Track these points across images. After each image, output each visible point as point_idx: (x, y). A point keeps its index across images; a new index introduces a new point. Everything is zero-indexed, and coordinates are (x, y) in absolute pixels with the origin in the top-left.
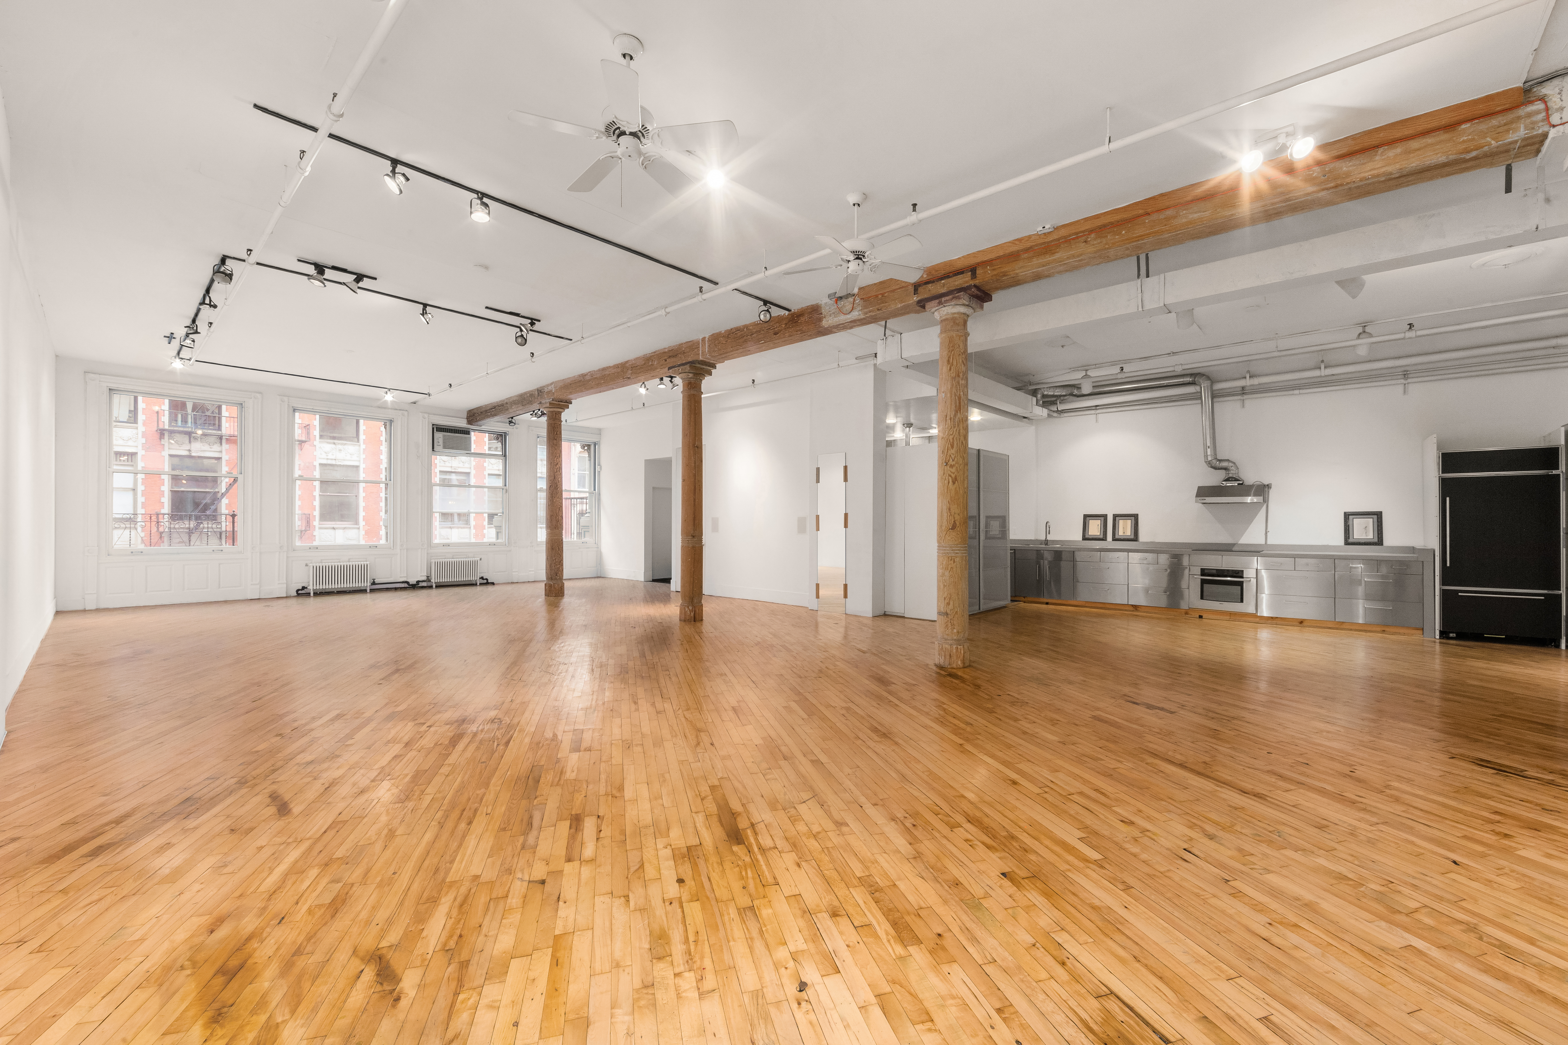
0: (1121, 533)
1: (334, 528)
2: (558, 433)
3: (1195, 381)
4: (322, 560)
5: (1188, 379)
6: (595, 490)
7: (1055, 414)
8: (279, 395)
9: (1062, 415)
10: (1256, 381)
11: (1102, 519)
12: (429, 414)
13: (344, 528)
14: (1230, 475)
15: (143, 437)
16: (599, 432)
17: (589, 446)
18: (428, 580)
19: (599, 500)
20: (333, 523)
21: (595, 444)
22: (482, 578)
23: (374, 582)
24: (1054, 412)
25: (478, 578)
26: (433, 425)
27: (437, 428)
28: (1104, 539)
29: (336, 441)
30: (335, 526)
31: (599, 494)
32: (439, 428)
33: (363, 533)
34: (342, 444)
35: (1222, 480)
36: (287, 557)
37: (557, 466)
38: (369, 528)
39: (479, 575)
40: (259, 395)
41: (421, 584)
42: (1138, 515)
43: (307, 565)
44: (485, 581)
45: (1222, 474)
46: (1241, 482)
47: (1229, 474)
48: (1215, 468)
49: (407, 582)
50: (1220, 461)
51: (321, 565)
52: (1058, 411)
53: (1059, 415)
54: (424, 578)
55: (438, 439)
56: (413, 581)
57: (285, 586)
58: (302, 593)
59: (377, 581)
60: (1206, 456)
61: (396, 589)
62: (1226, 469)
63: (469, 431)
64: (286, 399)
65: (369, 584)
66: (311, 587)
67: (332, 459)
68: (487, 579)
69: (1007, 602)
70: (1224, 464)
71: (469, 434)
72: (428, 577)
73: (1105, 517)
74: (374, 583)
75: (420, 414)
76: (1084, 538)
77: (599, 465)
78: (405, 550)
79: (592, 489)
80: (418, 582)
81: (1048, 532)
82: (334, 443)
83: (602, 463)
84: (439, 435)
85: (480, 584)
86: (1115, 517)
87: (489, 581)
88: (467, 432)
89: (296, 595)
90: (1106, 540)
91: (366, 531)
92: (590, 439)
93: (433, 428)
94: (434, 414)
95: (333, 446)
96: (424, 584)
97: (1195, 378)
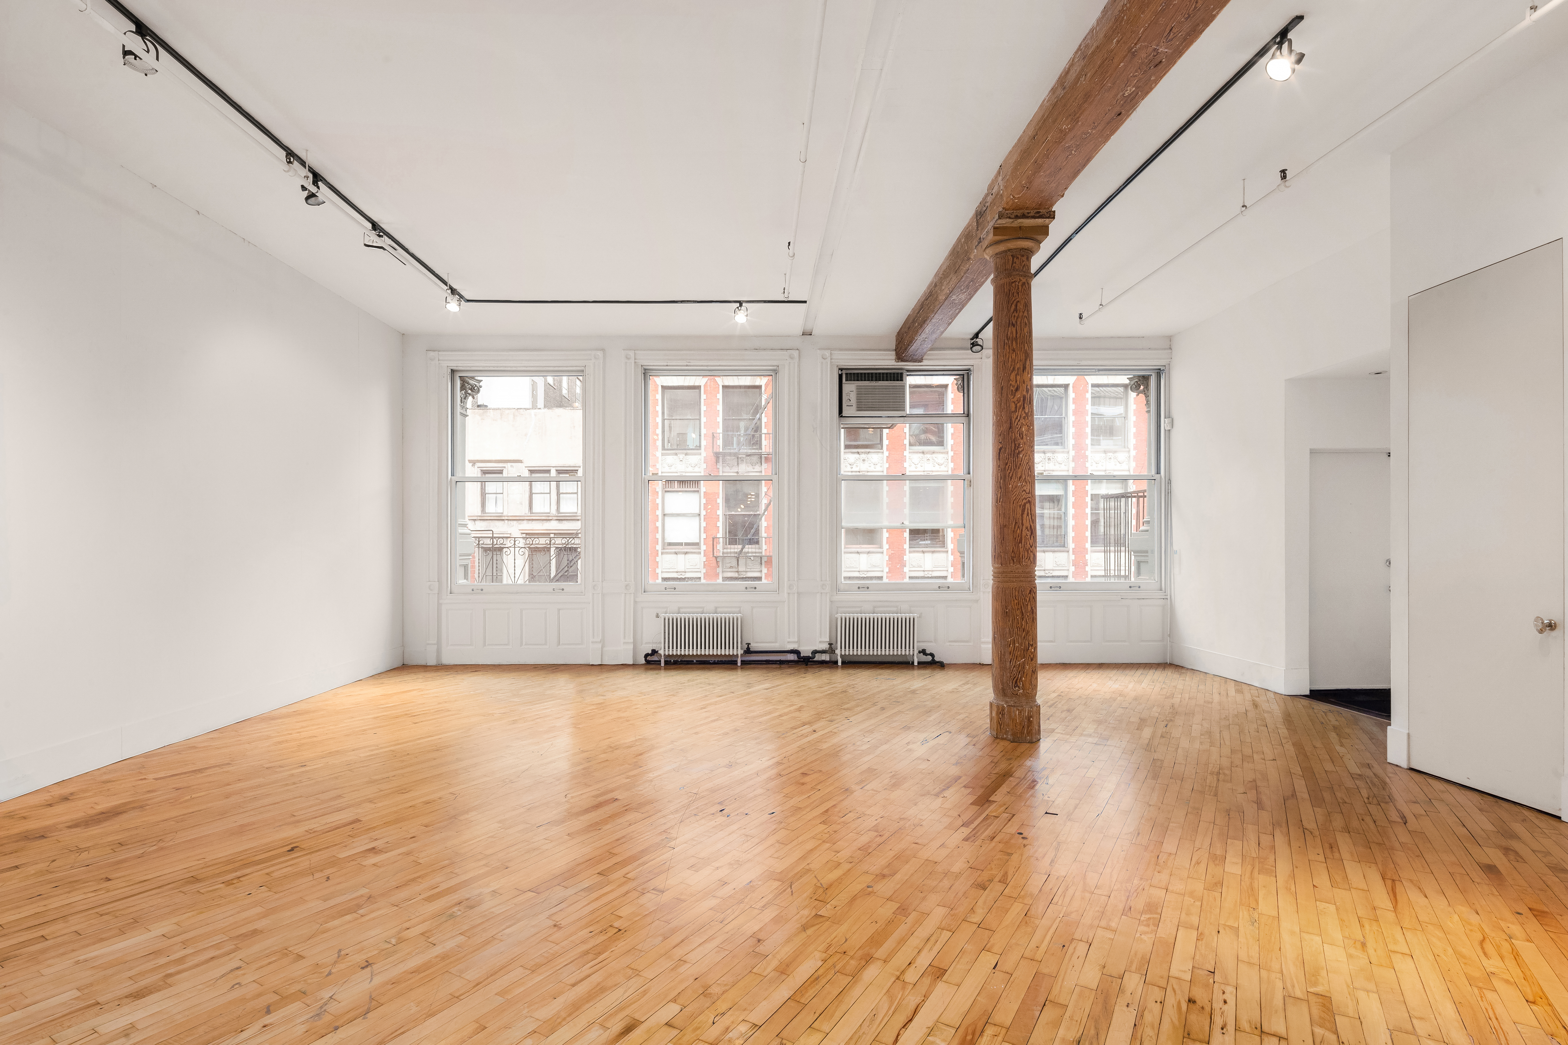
1: (858, 553)
2: (1020, 306)
4: (679, 608)
6: (1158, 472)
8: (624, 350)
12: (831, 350)
13: (869, 552)
15: (704, 463)
16: (1168, 342)
17: (1145, 379)
18: (831, 650)
19: (1169, 493)
20: (858, 546)
21: (1159, 373)
22: (923, 652)
23: (748, 648)
25: (916, 652)
26: (841, 369)
27: (847, 374)
29: (859, 450)
30: (859, 550)
31: (1169, 482)
32: (847, 375)
33: (887, 558)
34: (865, 453)
36: (635, 602)
37: (1018, 395)
38: (893, 552)
39: (918, 646)
40: (600, 354)
41: (818, 657)
43: (657, 616)
44: (929, 658)
49: (796, 652)
51: (679, 616)
54: (825, 646)
55: (848, 394)
56: (806, 650)
57: (631, 647)
58: (652, 662)
59: (754, 647)
61: (781, 662)
63: (902, 374)
64: (631, 354)
65: (740, 652)
66: (661, 652)
67: (856, 472)
68: (932, 655)
71: (902, 380)
72: (830, 644)
74: (748, 651)
75: (818, 351)
77: (1169, 416)
78: (796, 594)
79: (1153, 471)
80: (815, 652)
82: (858, 453)
83: (1175, 413)
84: (850, 388)
85: (919, 663)
87: (937, 659)
88: (897, 376)
89: (643, 662)
91: (889, 556)
92: (1148, 361)
93: (840, 376)
94: (841, 350)
95: (857, 456)
96: (825, 657)
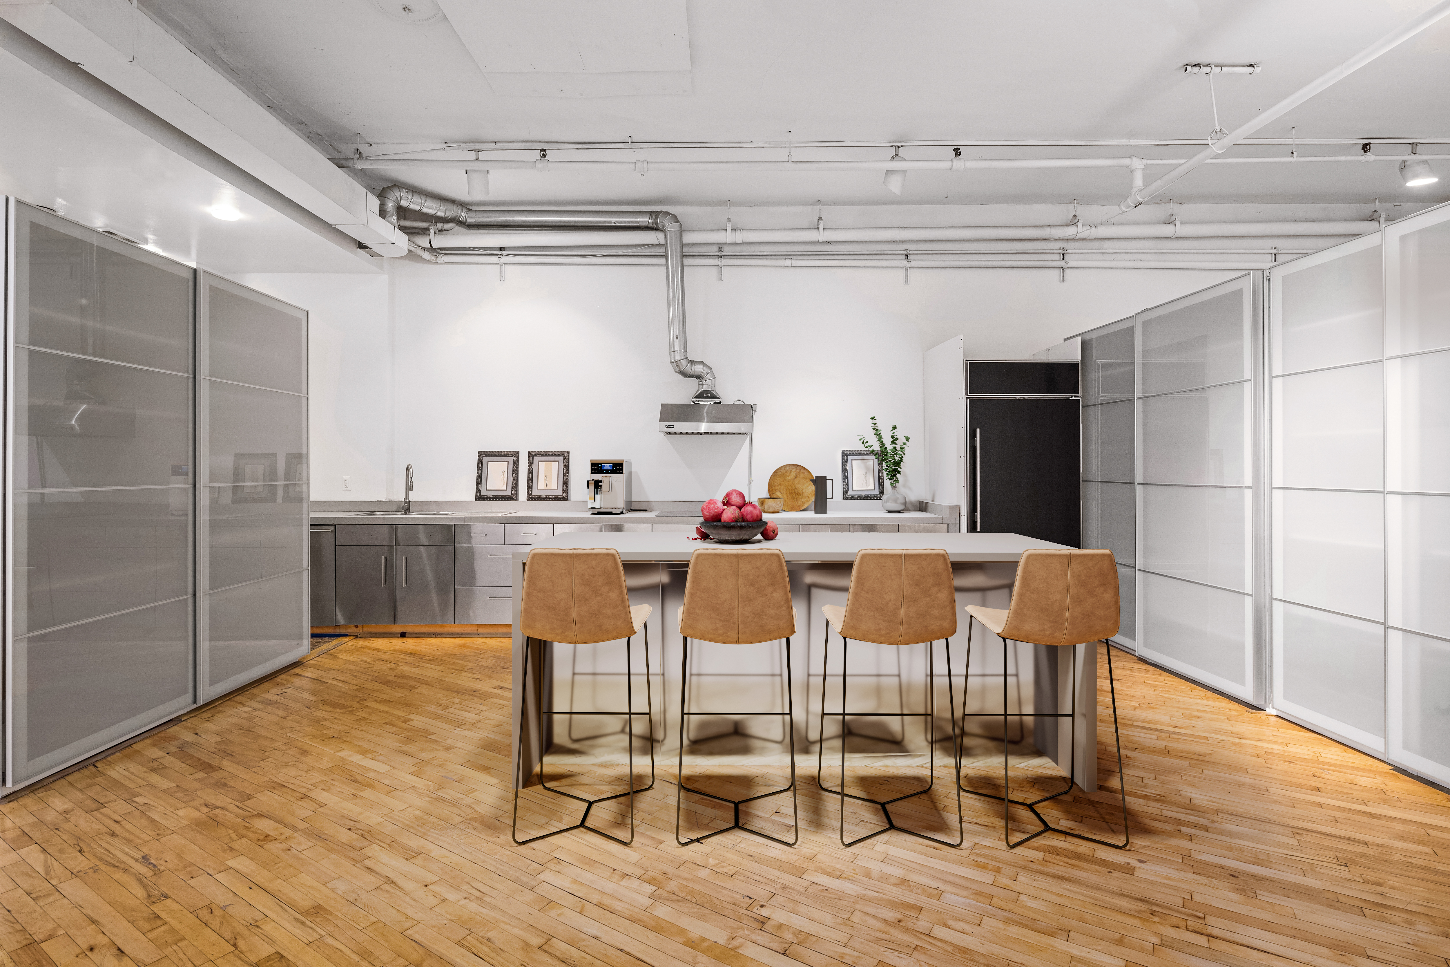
0: (542, 486)
3: (656, 223)
5: (645, 220)
7: (426, 255)
9: (441, 259)
10: (739, 237)
11: (511, 459)
14: (705, 388)
24: (424, 249)
28: (513, 497)
35: (693, 395)
42: (568, 452)
45: (692, 387)
46: (718, 400)
47: (702, 385)
48: (685, 374)
50: (692, 362)
52: (431, 250)
53: (433, 258)
60: (672, 352)
62: (699, 377)
69: (303, 648)
70: (698, 369)
73: (515, 456)
76: (480, 498)
81: (409, 487)
86: (532, 455)
90: (516, 499)
97: (656, 218)
